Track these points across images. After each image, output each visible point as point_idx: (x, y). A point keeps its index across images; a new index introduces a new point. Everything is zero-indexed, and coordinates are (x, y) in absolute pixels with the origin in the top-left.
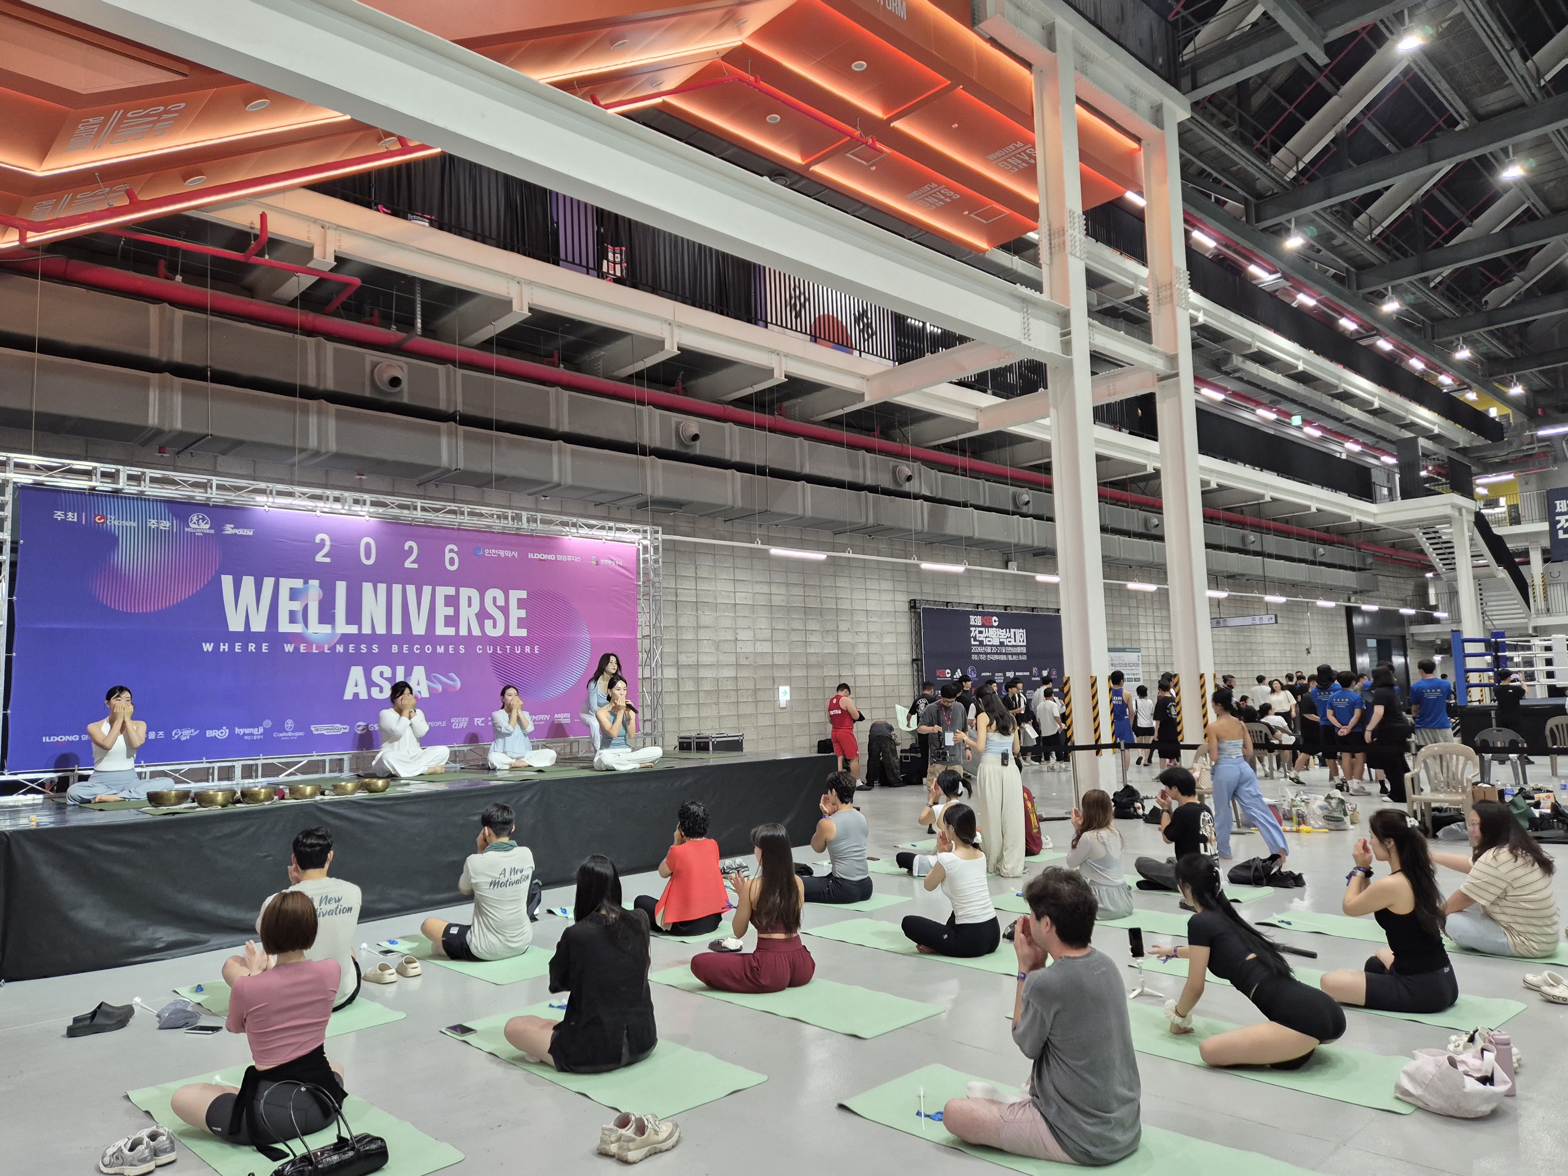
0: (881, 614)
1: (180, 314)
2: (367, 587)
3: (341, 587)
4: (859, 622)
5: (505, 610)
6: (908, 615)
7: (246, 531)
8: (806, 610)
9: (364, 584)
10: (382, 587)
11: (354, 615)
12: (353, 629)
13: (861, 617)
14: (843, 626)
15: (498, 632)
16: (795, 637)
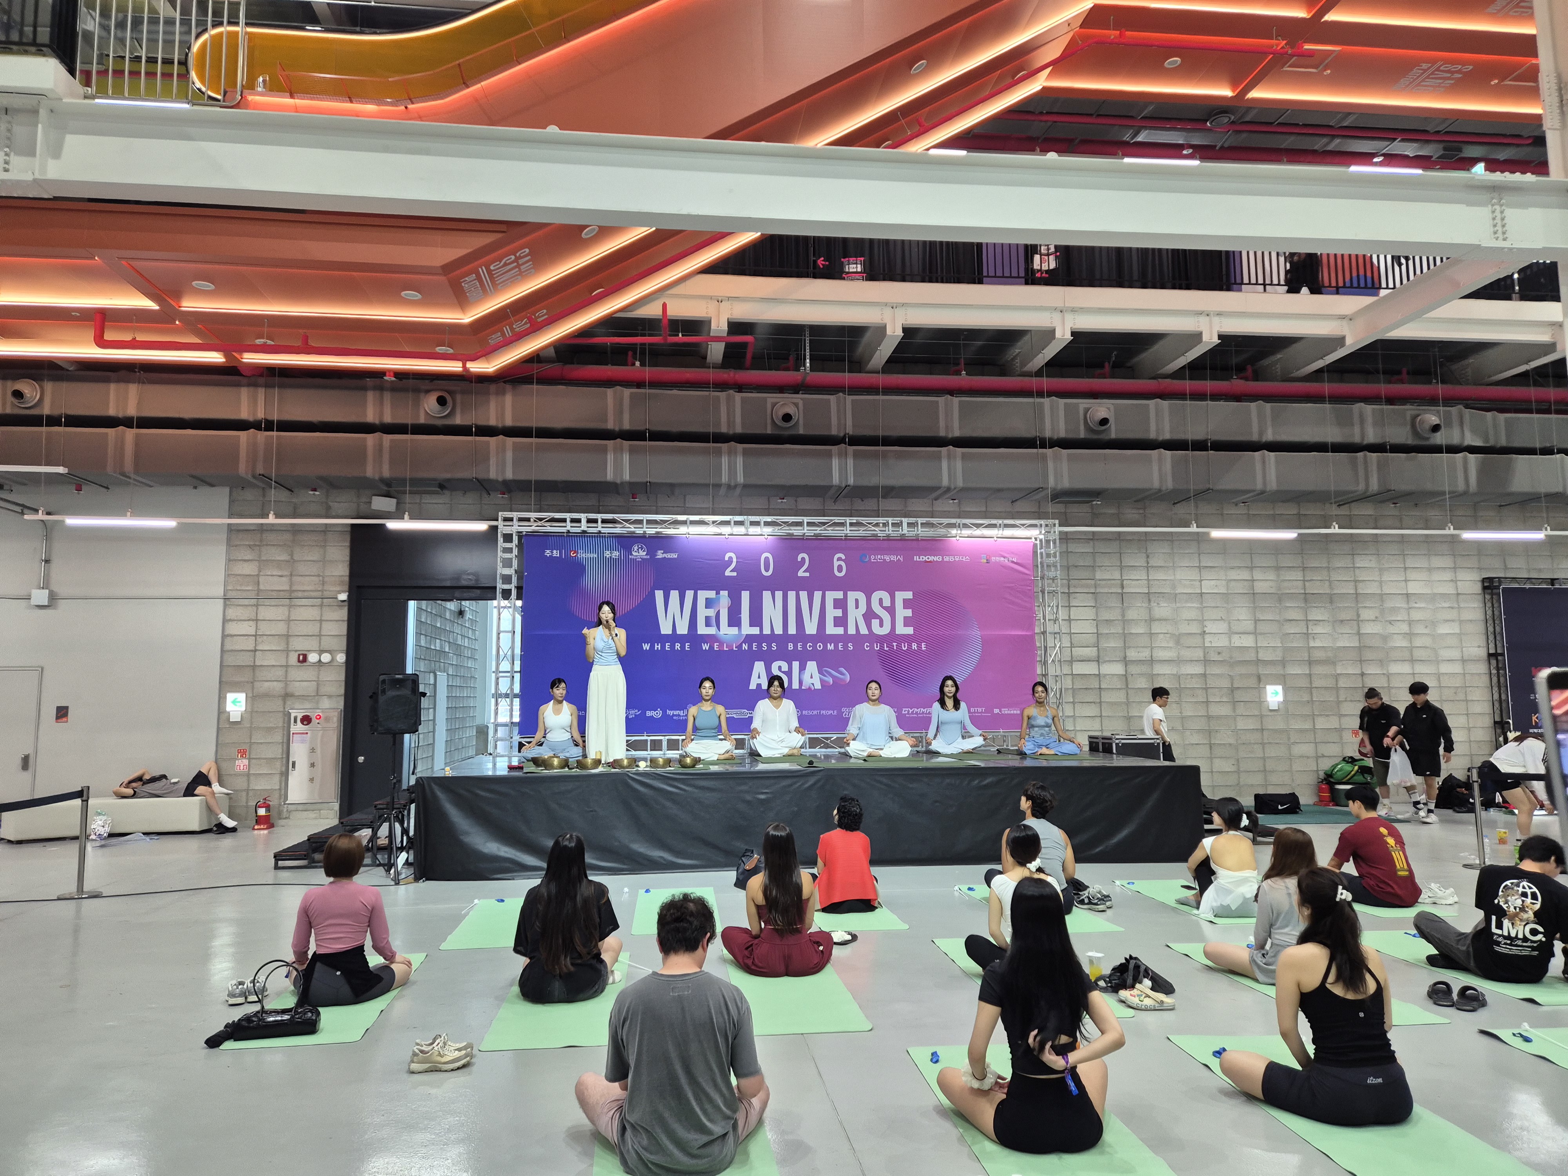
0: (1433, 598)
1: (627, 392)
2: (767, 595)
3: (745, 596)
4: (1394, 610)
5: (891, 610)
6: (1480, 597)
7: (672, 554)
8: (1307, 598)
9: (764, 592)
10: (779, 594)
11: (756, 619)
12: (755, 631)
13: (1400, 603)
14: (1366, 614)
15: (885, 630)
16: (1291, 629)
